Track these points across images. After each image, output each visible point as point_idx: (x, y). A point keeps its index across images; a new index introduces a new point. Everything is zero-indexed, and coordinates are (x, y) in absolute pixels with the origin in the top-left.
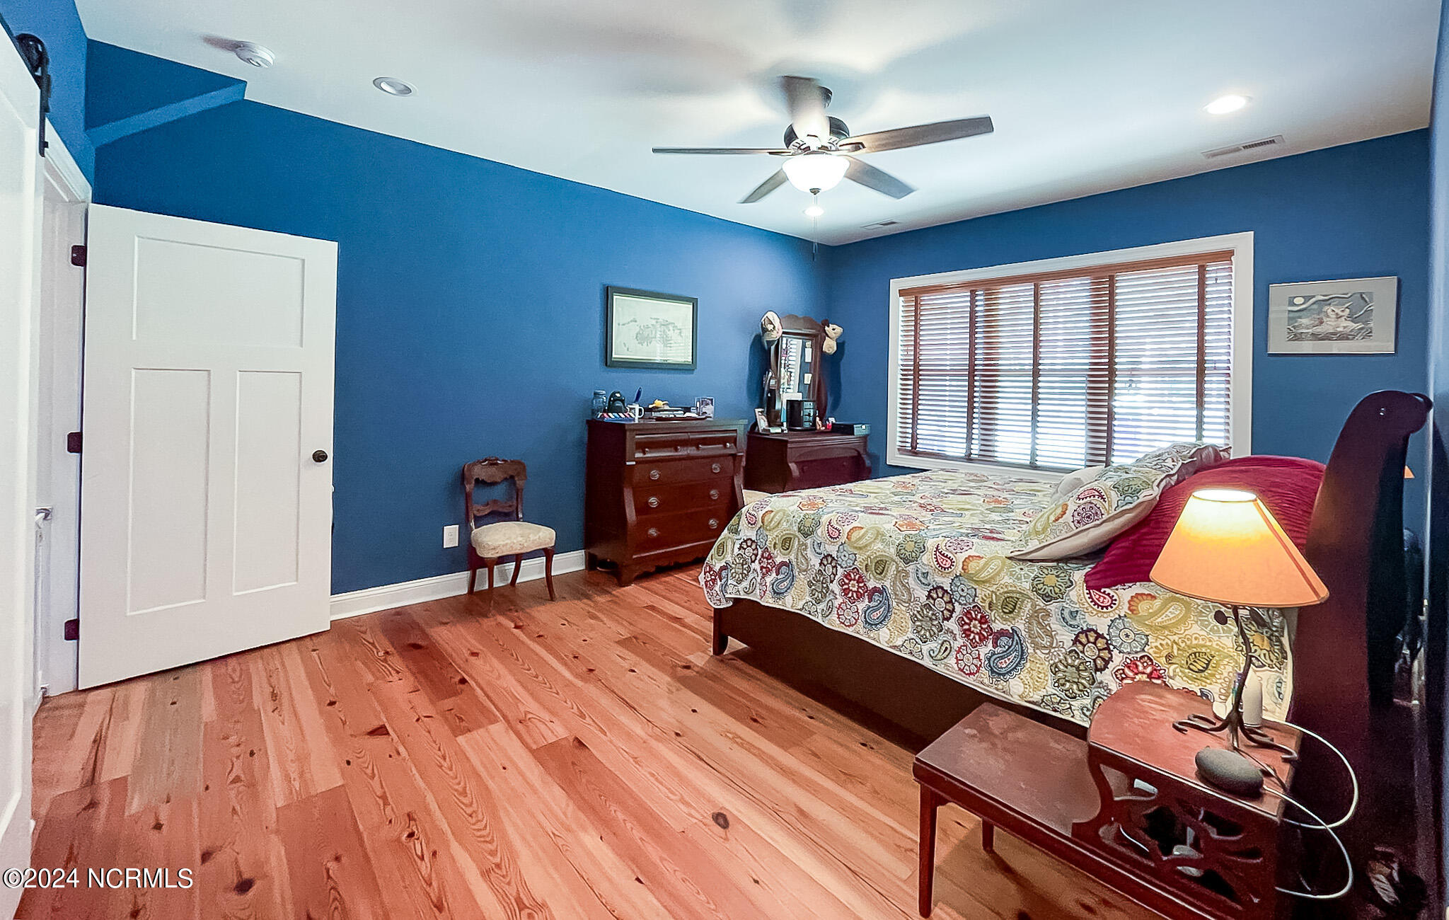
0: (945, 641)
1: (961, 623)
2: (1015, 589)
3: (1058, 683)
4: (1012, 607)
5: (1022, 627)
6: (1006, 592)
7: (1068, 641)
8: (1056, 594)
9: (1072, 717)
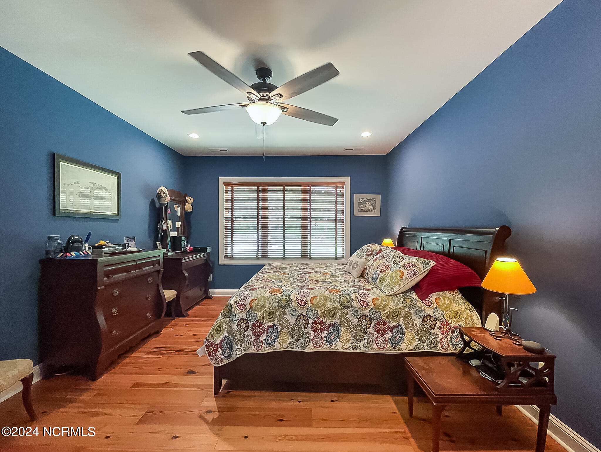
0: (369, 338)
1: (375, 328)
2: (397, 308)
3: (420, 339)
4: (397, 315)
5: (401, 322)
6: (394, 310)
7: (420, 322)
8: (413, 305)
9: (424, 349)
